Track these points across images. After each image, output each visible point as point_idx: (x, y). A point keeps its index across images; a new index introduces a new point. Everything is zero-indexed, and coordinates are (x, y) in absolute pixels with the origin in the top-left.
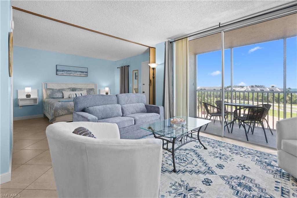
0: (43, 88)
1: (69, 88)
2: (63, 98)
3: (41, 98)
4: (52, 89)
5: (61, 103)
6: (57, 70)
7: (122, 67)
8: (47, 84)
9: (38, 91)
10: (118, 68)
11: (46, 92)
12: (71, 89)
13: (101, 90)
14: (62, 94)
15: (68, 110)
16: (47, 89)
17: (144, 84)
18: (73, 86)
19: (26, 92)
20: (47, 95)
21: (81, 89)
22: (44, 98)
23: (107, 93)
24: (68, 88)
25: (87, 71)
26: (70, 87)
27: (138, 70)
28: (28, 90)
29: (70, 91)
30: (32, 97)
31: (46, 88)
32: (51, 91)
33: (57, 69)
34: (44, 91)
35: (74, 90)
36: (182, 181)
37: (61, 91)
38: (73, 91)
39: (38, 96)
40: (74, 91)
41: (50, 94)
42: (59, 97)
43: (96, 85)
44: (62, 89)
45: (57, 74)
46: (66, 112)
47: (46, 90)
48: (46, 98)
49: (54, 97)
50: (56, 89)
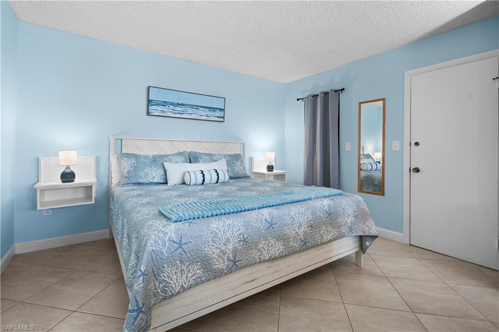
0: (112, 151)
1: (180, 154)
2: (166, 183)
3: (105, 181)
4: (136, 156)
5: (177, 232)
6: (149, 102)
7: (315, 96)
8: (122, 139)
9: (98, 159)
10: (298, 100)
11: (119, 164)
12: (185, 158)
13: (254, 159)
14: (162, 173)
15: (205, 262)
16: (123, 156)
17: (417, 144)
18: (190, 148)
19: (62, 164)
20: (121, 172)
21: (211, 157)
22: (112, 183)
23: (270, 168)
24: (176, 151)
25: (223, 108)
26: (182, 151)
27: (384, 100)
28: (69, 158)
29: (182, 162)
30: (78, 180)
31: (119, 151)
32: (134, 161)
33: (150, 99)
34: (114, 160)
35: (192, 158)
37: (158, 161)
38: (191, 163)
39: (98, 176)
40: (194, 162)
41: (128, 172)
42: (155, 181)
43: (244, 144)
44: (162, 156)
45: (148, 113)
46: (197, 271)
47: (118, 158)
48: (119, 184)
49: (141, 181)
50: (146, 157)
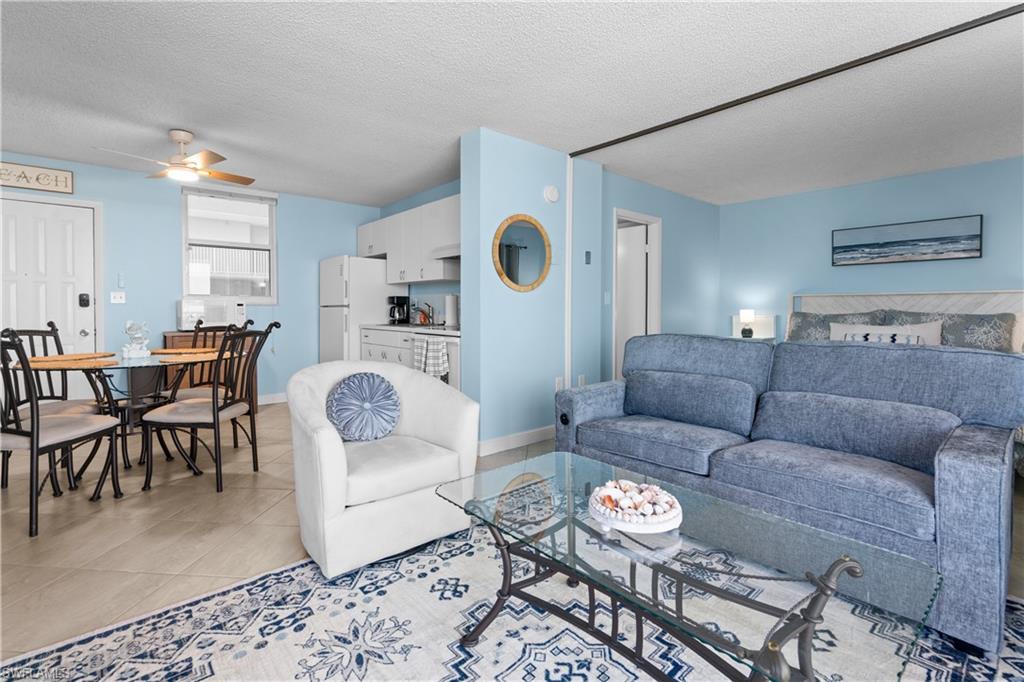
0: (791, 310)
1: (868, 314)
8: (801, 297)
9: (777, 319)
19: (742, 321)
21: (917, 318)
25: (977, 233)
29: (867, 323)
31: (798, 310)
33: (834, 244)
36: (406, 650)
38: (883, 324)
40: (889, 324)
